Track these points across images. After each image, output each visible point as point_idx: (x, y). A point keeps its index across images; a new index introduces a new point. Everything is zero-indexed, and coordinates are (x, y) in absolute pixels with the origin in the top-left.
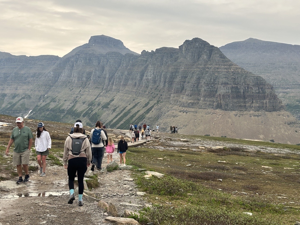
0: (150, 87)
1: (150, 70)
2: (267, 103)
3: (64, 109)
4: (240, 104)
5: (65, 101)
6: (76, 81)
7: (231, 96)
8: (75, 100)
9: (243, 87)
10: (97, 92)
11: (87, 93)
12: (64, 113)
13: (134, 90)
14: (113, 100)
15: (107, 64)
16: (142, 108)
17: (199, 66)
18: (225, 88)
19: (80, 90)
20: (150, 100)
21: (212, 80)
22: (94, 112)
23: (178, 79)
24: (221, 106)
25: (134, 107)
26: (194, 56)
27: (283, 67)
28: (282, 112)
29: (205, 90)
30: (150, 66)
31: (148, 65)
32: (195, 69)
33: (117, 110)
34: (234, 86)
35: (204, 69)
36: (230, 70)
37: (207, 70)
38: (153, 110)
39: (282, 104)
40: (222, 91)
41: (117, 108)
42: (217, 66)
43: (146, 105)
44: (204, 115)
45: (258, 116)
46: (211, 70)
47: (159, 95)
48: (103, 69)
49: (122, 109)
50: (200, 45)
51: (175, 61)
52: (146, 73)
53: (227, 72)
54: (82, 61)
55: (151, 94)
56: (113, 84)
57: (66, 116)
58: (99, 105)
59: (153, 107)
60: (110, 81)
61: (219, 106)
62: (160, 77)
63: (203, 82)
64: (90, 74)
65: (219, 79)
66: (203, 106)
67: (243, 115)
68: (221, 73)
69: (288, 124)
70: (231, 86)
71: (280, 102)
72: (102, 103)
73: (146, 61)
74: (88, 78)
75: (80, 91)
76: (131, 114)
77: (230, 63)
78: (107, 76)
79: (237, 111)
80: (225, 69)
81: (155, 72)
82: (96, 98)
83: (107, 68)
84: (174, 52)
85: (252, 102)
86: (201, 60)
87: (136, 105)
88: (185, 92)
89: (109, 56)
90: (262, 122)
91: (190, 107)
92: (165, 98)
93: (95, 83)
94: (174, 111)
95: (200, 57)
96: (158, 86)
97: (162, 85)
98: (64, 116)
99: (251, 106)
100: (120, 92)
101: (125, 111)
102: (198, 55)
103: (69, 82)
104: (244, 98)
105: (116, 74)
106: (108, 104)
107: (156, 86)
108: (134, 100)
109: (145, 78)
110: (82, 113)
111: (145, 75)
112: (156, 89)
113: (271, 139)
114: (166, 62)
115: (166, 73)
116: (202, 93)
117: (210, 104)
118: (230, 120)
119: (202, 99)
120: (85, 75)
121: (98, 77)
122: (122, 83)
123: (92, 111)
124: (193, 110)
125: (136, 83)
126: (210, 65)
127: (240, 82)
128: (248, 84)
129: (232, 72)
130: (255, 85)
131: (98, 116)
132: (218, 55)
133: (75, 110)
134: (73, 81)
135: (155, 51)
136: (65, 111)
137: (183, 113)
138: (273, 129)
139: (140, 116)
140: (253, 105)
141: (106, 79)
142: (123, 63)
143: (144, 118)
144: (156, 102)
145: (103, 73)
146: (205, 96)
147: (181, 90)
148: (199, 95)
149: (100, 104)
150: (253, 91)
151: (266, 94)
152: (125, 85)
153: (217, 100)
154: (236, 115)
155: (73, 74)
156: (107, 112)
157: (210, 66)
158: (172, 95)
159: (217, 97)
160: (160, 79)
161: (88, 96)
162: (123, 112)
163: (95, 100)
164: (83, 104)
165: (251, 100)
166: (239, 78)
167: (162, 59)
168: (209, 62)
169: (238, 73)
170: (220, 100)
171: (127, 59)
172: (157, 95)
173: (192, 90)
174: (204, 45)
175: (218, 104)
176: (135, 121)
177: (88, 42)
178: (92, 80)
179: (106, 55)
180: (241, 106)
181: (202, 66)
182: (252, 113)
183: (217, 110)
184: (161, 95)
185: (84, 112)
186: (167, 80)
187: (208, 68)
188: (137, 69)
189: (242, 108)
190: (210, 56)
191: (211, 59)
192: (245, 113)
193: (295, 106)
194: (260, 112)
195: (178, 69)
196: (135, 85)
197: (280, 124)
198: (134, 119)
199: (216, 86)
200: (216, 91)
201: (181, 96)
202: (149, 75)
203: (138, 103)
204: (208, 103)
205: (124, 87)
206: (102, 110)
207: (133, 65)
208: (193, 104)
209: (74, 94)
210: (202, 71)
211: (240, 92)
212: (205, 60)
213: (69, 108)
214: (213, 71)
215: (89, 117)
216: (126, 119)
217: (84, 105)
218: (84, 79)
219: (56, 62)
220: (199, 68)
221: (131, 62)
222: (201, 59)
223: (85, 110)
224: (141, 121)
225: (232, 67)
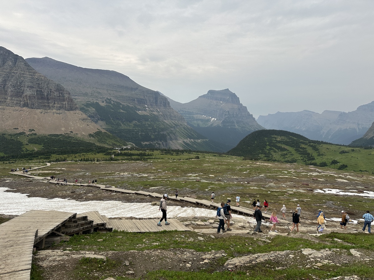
2: (66, 104)
4: (44, 104)
7: (36, 97)
9: (46, 91)
17: (5, 70)
18: (31, 90)
21: (18, 83)
24: (28, 105)
28: (77, 111)
29: (12, 91)
34: (38, 89)
35: (10, 73)
36: (34, 77)
37: (12, 74)
39: (77, 106)
40: (28, 92)
42: (22, 72)
44: (12, 112)
45: (59, 114)
46: (17, 75)
50: (5, 53)
53: (32, 78)
61: (26, 105)
63: (9, 84)
65: (25, 83)
66: (10, 104)
67: (47, 113)
68: (26, 78)
69: (82, 120)
70: (36, 89)
71: (75, 104)
77: (34, 71)
79: (42, 110)
80: (30, 75)
85: (55, 103)
86: (6, 65)
90: (63, 118)
95: (5, 63)
99: (54, 106)
102: (3, 61)
104: (48, 99)
113: (70, 131)
116: (9, 93)
117: (17, 103)
118: (36, 116)
119: (9, 98)
126: (15, 70)
127: (44, 87)
128: (50, 89)
129: (37, 79)
130: (56, 90)
132: (23, 63)
138: (71, 124)
146: (11, 96)
148: (6, 94)
150: (55, 95)
151: (65, 98)
153: (24, 100)
154: (42, 112)
159: (24, 98)
165: (54, 101)
166: (43, 84)
168: (14, 68)
169: (42, 80)
170: (27, 100)
174: (9, 54)
175: (25, 103)
180: (45, 106)
181: (8, 71)
182: (55, 111)
183: (24, 108)
187: (14, 73)
189: (46, 107)
190: (15, 63)
191: (16, 65)
192: (49, 111)
193: (82, 108)
194: (61, 111)
199: (22, 88)
200: (23, 93)
204: (15, 102)
210: (7, 75)
211: (44, 95)
212: (10, 66)
214: (19, 76)
220: (5, 72)
225: (36, 74)
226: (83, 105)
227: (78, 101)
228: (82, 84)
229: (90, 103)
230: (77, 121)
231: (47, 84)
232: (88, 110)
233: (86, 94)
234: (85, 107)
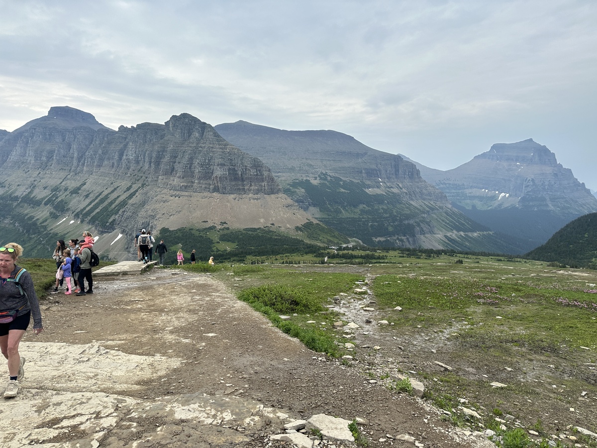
0: (132, 168)
1: (131, 149)
2: (266, 186)
3: (17, 196)
4: (238, 187)
5: (18, 185)
6: (33, 162)
7: (228, 178)
8: (32, 184)
9: (240, 169)
10: (62, 174)
11: (49, 175)
12: (18, 201)
13: (112, 172)
14: (85, 184)
15: (74, 140)
16: (123, 192)
17: (190, 145)
18: (222, 169)
19: (38, 172)
20: (133, 184)
21: (207, 161)
22: (59, 199)
23: (167, 159)
24: (219, 189)
25: (113, 192)
26: (184, 134)
27: (273, 152)
28: (281, 195)
29: (199, 172)
30: (131, 144)
31: (128, 143)
32: (186, 148)
33: (91, 195)
34: (231, 167)
35: (196, 148)
36: (225, 150)
37: (200, 149)
38: (137, 194)
39: (280, 187)
40: (219, 172)
41: (90, 193)
42: (211, 146)
43: (128, 189)
44: (201, 200)
45: (257, 199)
46: (205, 149)
47: (143, 178)
48: (69, 146)
49: (97, 195)
50: (190, 121)
51: (162, 139)
52: (125, 151)
53: (223, 152)
54: (39, 136)
55: (134, 176)
56: (83, 165)
57: (21, 205)
58: (66, 190)
59: (137, 191)
60: (79, 161)
61: (216, 190)
62: (144, 157)
63: (197, 163)
64: (51, 153)
65: (214, 160)
66: (198, 189)
67: (242, 198)
68: (216, 153)
69: (286, 207)
70: (228, 167)
71: (277, 185)
72: (69, 188)
73: (126, 138)
74: (50, 157)
75: (40, 173)
76: (109, 201)
77: (225, 142)
78: (75, 155)
79: (235, 195)
80: (220, 148)
81: (137, 150)
82: (62, 182)
83: (74, 146)
84: (159, 128)
85: (251, 185)
86: (192, 138)
87: (115, 189)
88: (176, 174)
89: (77, 131)
90: (262, 206)
91: (182, 191)
92: (151, 181)
93: (59, 164)
94: (164, 196)
95: (191, 134)
96: (141, 167)
97: (146, 166)
98: (19, 204)
99: (250, 189)
100: (94, 174)
101: (100, 196)
102: (189, 133)
103: (23, 163)
104: (243, 180)
105: (87, 154)
106: (79, 188)
107: (139, 167)
108: (112, 183)
109: (124, 157)
110: (42, 201)
111: (125, 154)
112: (139, 171)
113: (271, 223)
114: (151, 140)
115: (151, 152)
116: (196, 174)
117: (206, 187)
118: (229, 205)
119: (196, 181)
120: (45, 154)
121: (64, 156)
122: (95, 164)
123: (57, 198)
124: (187, 194)
125: (113, 163)
126: (203, 143)
127: (237, 163)
128: (246, 166)
129: (228, 153)
130: (253, 167)
131: (66, 203)
132: (212, 133)
133: (33, 197)
134: (28, 161)
135: (135, 127)
136: (19, 198)
137: (175, 197)
138: (272, 213)
139: (121, 202)
140: (252, 188)
141: (74, 159)
142: (96, 140)
143: (126, 205)
144: (140, 185)
145: (69, 151)
146: (199, 179)
147: (171, 171)
148: (193, 177)
149: (68, 189)
150: (252, 173)
151: (264, 177)
152: (99, 166)
153: (214, 183)
154: (235, 199)
155: (28, 152)
156: (78, 198)
157: (203, 145)
158: (160, 177)
159: (213, 180)
160: (144, 159)
161: (51, 180)
162: (99, 199)
163: (60, 184)
164: (44, 189)
165: (250, 182)
166: (236, 160)
167: (145, 136)
168: (202, 140)
169: (235, 154)
170: (217, 182)
171: (101, 135)
172: (142, 177)
173: (184, 172)
174: (195, 122)
175: (215, 187)
176: (115, 207)
177: (47, 114)
178: (55, 161)
179: (73, 130)
180: (239, 189)
181: (195, 145)
182: (251, 196)
183: (214, 194)
184: (147, 178)
185: (46, 199)
186: (153, 160)
187: (202, 147)
188: (115, 147)
189: (241, 191)
190: (203, 133)
191: (204, 137)
192: (244, 196)
193: (287, 189)
194: (259, 196)
195: (165, 147)
196: (113, 166)
197: (279, 207)
198: (113, 206)
199: (212, 167)
200: (212, 173)
201: (172, 178)
202: (130, 154)
203: (118, 187)
204: (203, 186)
205: (99, 169)
206: (71, 196)
207: (109, 143)
208: (186, 187)
209: (30, 177)
210: (194, 150)
211: (238, 174)
212: (197, 138)
213: (24, 195)
214: (207, 151)
215: (53, 205)
216: (103, 206)
217: (46, 191)
218: (44, 159)
219: (3, 138)
220: (191, 147)
221: (106, 139)
222: (192, 136)
223: (47, 197)
224: (123, 208)
225: (228, 147)
226: (288, 185)
227: (282, 180)
228: (286, 154)
229: (297, 181)
230: (280, 209)
231: (242, 160)
232: (296, 192)
233: (292, 169)
234: (291, 188)
